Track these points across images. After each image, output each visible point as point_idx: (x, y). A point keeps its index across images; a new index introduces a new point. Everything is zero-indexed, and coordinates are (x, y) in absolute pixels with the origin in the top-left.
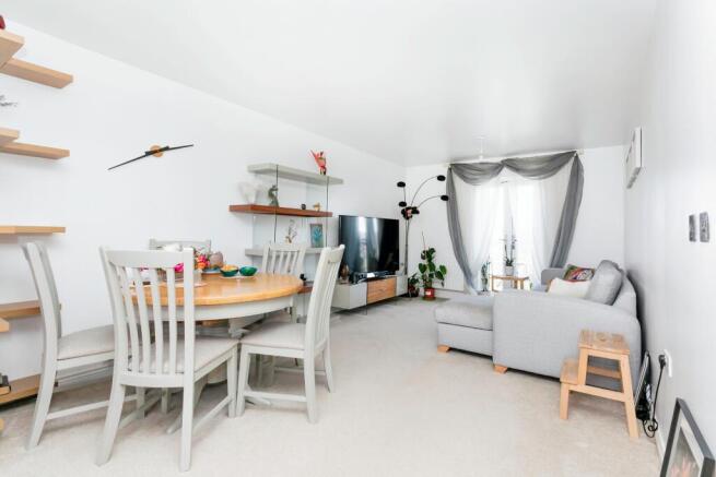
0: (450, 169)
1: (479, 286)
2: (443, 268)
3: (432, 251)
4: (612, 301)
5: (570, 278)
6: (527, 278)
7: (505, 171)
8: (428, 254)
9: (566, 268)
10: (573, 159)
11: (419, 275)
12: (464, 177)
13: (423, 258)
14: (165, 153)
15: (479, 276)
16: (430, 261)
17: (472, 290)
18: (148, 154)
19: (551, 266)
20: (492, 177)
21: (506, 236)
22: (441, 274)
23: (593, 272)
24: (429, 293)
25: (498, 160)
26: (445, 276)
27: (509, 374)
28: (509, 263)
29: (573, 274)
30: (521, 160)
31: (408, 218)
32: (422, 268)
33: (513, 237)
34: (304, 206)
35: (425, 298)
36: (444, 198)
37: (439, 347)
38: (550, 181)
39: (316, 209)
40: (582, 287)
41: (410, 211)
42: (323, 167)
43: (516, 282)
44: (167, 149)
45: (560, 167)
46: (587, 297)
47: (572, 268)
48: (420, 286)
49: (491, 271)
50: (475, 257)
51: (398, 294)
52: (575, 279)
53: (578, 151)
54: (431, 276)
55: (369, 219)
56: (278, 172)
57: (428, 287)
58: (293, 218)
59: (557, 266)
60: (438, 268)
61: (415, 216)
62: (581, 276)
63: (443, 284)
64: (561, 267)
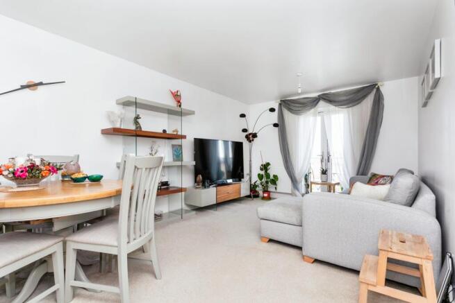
0: (280, 104)
1: (303, 190)
2: (275, 177)
3: (268, 164)
4: (411, 202)
5: (373, 183)
6: (338, 184)
7: (322, 103)
8: (265, 167)
9: (369, 175)
10: (375, 90)
11: (259, 182)
12: (290, 110)
13: (261, 169)
14: (39, 87)
15: (303, 183)
16: (266, 171)
17: (297, 192)
18: (23, 87)
19: (357, 174)
20: (311, 108)
21: (323, 152)
22: (274, 181)
23: (392, 178)
24: (266, 195)
25: (315, 95)
26: (277, 182)
27: (315, 264)
28: (324, 172)
29: (374, 180)
30: (334, 94)
31: (250, 141)
32: (260, 177)
33: (328, 153)
34: (164, 131)
35: (264, 198)
36: (276, 125)
37: (262, 238)
38: (356, 109)
39: (175, 133)
40: (382, 190)
41: (251, 136)
42: (179, 102)
43: (330, 187)
44: (41, 84)
45: (364, 97)
46: (387, 199)
47: (374, 175)
48: (260, 190)
49: (311, 179)
50: (300, 168)
51: (242, 196)
52: (377, 184)
53: (379, 85)
54: (267, 182)
55: (226, 142)
56: (136, 104)
57: (265, 191)
58: (154, 139)
59: (362, 174)
60: (272, 177)
61: (255, 139)
62: (381, 181)
63: (276, 188)
64: (365, 175)
